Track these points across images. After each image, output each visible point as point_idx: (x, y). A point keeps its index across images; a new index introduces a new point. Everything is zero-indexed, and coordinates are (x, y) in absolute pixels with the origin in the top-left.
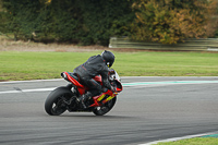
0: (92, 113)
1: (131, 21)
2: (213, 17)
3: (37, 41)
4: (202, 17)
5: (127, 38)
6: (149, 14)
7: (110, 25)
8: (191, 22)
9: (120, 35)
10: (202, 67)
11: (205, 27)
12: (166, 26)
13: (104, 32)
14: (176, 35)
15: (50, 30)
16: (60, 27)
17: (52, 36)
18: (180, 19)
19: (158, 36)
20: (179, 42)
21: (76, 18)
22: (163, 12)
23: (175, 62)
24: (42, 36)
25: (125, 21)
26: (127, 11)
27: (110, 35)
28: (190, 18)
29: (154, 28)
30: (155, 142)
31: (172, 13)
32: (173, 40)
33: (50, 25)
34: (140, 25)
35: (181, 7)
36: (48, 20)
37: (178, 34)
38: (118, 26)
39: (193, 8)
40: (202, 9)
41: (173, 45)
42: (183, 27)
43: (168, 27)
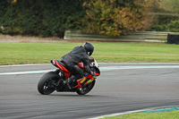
0: (76, 93)
1: (82, 17)
2: (150, 14)
3: (5, 34)
4: (140, 14)
5: (79, 31)
6: (97, 11)
7: (65, 20)
8: (131, 18)
9: (73, 28)
10: (141, 55)
11: (143, 22)
12: (111, 22)
13: (60, 26)
14: (119, 29)
15: (16, 25)
16: (24, 22)
17: (17, 29)
18: (122, 15)
19: (105, 30)
20: (122, 34)
21: (37, 15)
22: (109, 10)
23: (118, 51)
24: (9, 29)
25: (77, 17)
26: (79, 9)
27: (65, 29)
28: (131, 14)
29: (101, 23)
30: (102, 117)
31: (116, 10)
32: (116, 32)
33: (15, 20)
34: (90, 20)
35: (123, 5)
36: (14, 17)
37: (120, 28)
38: (72, 22)
39: (133, 6)
40: (140, 7)
41: (117, 37)
42: (125, 22)
43: (113, 22)
